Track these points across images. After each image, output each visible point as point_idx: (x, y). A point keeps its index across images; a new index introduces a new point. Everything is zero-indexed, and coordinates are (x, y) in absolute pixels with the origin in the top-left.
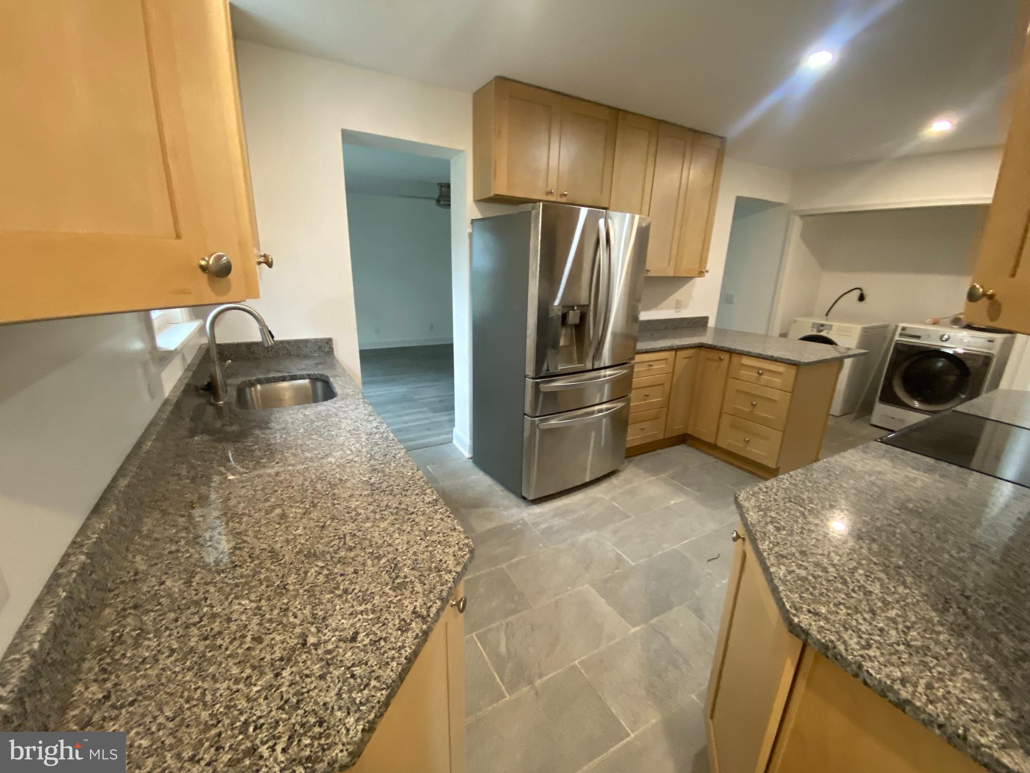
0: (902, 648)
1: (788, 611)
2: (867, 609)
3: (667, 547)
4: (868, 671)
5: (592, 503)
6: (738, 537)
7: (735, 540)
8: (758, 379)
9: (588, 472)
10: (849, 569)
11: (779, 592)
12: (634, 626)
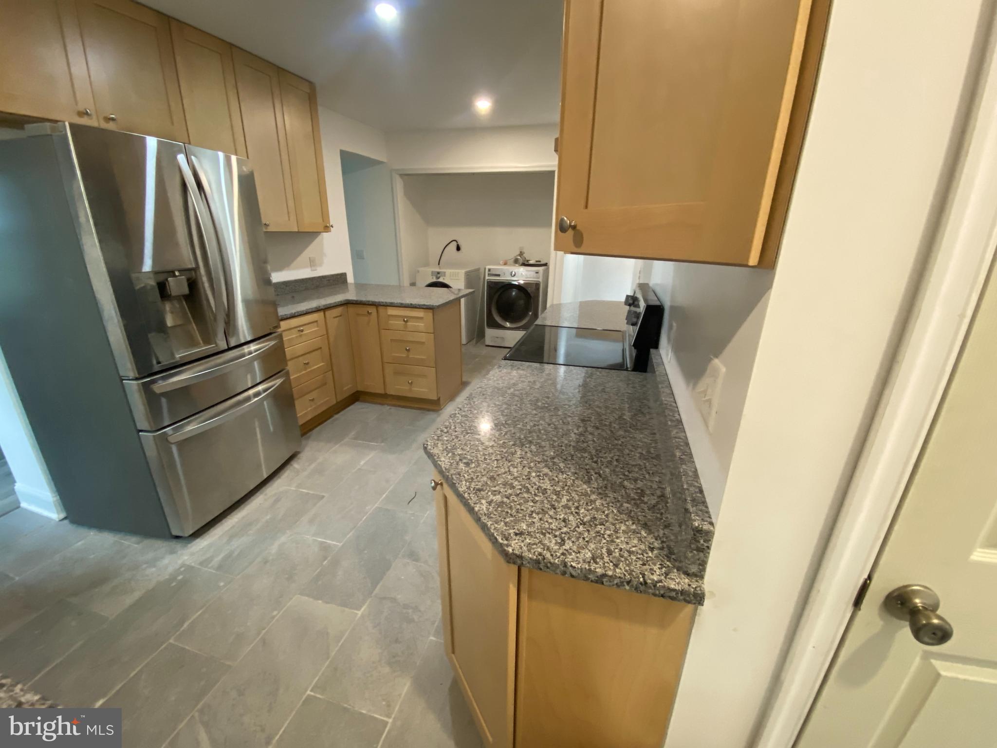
0: (581, 528)
1: (501, 544)
2: (549, 507)
3: (370, 509)
4: (571, 566)
5: (277, 501)
6: (437, 484)
7: (434, 488)
8: (406, 326)
9: (263, 466)
10: (526, 476)
11: (489, 529)
12: (358, 609)
